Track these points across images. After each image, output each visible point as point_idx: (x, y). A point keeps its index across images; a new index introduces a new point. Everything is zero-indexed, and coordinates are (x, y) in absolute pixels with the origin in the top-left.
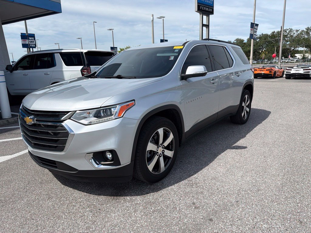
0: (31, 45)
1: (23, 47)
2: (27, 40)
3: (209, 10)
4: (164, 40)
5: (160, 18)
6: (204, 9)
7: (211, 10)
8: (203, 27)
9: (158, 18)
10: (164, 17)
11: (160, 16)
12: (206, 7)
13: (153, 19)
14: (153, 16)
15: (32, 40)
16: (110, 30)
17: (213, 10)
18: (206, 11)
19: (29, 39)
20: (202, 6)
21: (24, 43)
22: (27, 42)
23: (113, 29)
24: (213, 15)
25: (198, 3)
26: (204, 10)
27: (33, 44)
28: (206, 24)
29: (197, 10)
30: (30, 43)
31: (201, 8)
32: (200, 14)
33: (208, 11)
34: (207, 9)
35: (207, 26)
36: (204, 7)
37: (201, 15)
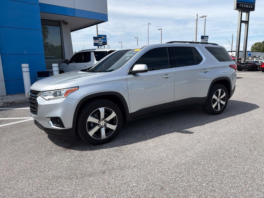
0: (99, 44)
1: (94, 46)
2: (97, 40)
3: (250, 7)
4: (204, 36)
5: (202, 17)
6: (243, 6)
7: (252, 7)
8: (242, 24)
9: (200, 17)
10: (206, 16)
11: (202, 16)
12: (246, 5)
13: (197, 18)
14: (197, 16)
15: (100, 40)
16: (160, 29)
17: (254, 6)
18: (246, 8)
19: (99, 40)
20: (242, 4)
21: (95, 42)
22: (97, 42)
23: (162, 29)
24: (254, 11)
25: (237, 2)
26: (244, 8)
27: (101, 43)
28: (245, 20)
29: (236, 8)
30: (99, 43)
31: (240, 5)
32: (239, 11)
33: (248, 8)
34: (247, 6)
35: (247, 22)
36: (244, 4)
37: (240, 13)
